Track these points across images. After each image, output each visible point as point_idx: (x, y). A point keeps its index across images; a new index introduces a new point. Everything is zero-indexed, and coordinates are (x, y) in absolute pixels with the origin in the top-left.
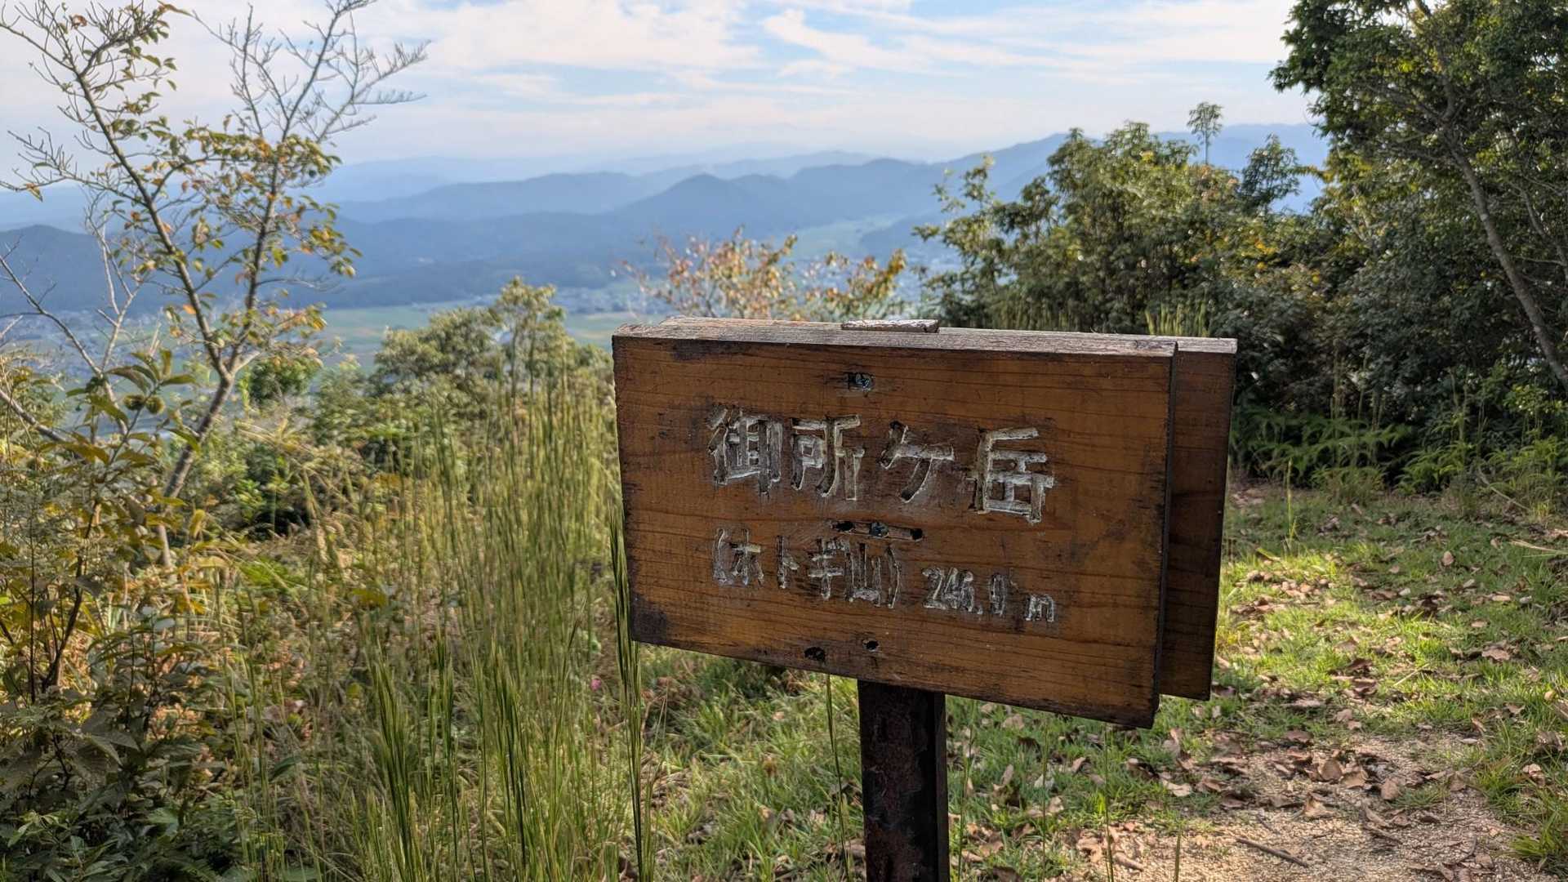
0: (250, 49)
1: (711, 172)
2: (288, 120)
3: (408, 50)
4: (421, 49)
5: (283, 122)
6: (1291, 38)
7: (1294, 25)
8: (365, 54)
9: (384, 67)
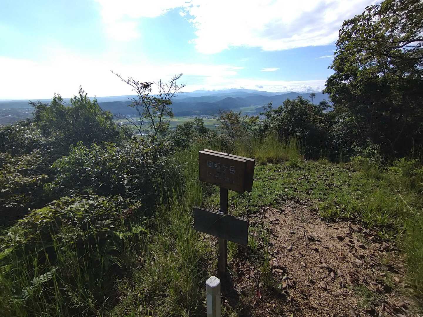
0: (161, 86)
1: (231, 97)
2: (166, 96)
3: (183, 85)
4: (185, 84)
5: (165, 96)
6: (326, 85)
7: (326, 83)
8: (177, 86)
9: (180, 88)
